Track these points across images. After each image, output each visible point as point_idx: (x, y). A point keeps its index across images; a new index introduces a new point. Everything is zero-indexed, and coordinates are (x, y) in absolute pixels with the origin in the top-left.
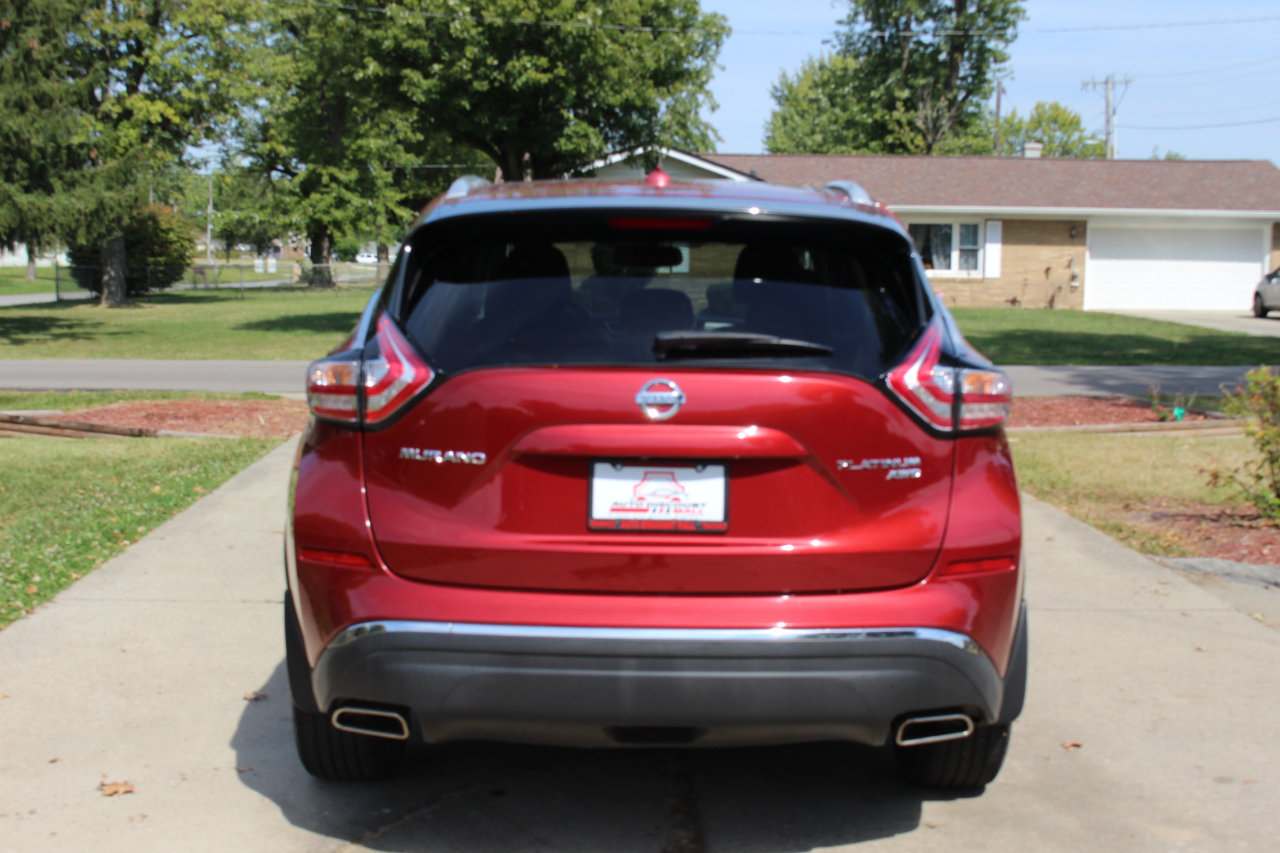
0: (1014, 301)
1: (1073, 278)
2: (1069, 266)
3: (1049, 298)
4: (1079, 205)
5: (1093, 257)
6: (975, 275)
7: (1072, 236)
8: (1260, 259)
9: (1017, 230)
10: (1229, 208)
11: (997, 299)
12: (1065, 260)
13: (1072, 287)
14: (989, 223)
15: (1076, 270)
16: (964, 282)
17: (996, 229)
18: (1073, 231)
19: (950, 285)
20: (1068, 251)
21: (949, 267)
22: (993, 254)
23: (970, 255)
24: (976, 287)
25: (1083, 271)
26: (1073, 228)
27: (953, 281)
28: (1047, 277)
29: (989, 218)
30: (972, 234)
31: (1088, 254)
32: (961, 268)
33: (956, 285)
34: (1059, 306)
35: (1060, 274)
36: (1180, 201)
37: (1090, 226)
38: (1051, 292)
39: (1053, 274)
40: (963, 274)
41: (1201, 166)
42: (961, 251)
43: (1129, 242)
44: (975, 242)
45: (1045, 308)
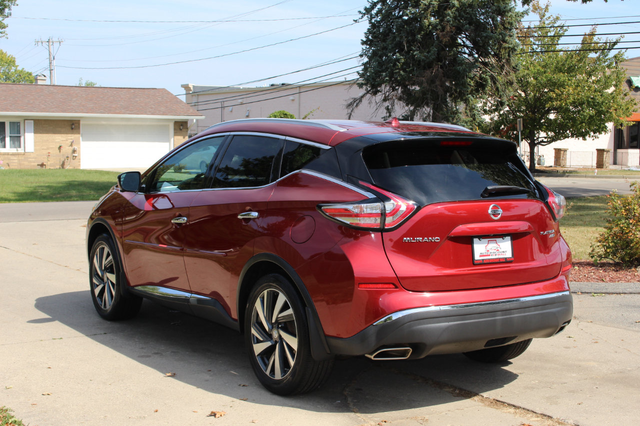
0: (42, 165)
1: (74, 151)
2: (71, 145)
3: (61, 163)
4: (76, 112)
5: (83, 140)
6: (21, 150)
7: (72, 129)
8: (169, 141)
9: (43, 126)
11: (33, 164)
12: (69, 142)
13: (74, 156)
14: (26, 121)
15: (75, 147)
16: (13, 154)
17: (30, 125)
18: (73, 126)
19: (6, 156)
20: (71, 137)
21: (4, 147)
22: (29, 138)
23: (17, 139)
24: (21, 158)
25: (79, 148)
26: (73, 124)
27: (8, 154)
28: (60, 151)
29: (26, 119)
30: (17, 127)
31: (81, 138)
32: (11, 147)
33: (9, 156)
34: (67, 167)
35: (67, 150)
36: (128, 110)
37: (81, 123)
38: (63, 159)
39: (63, 150)
40: (14, 150)
41: (132, 91)
42: (10, 137)
43: (103, 132)
44: (19, 132)
45: (60, 168)
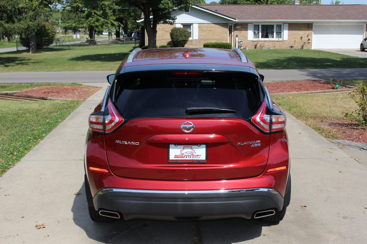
0: (292, 47)
1: (309, 40)
2: (308, 36)
3: (302, 46)
4: (311, 19)
5: (314, 34)
6: (281, 39)
7: (308, 28)
8: (363, 34)
9: (293, 26)
10: (354, 19)
11: (286, 46)
12: (306, 35)
13: (308, 42)
14: (284, 24)
15: (309, 37)
16: (277, 41)
17: (286, 26)
18: (309, 26)
19: (273, 42)
20: (307, 32)
21: (273, 37)
22: (286, 33)
23: (279, 34)
24: (280, 43)
25: (312, 38)
26: (309, 25)
27: (274, 41)
28: (301, 40)
29: (285, 23)
30: (280, 27)
31: (313, 33)
32: (276, 38)
33: (275, 42)
34: (305, 48)
35: (305, 39)
36: (340, 17)
37: (313, 25)
38: (302, 44)
39: (303, 39)
40: (277, 39)
41: (346, 6)
42: (276, 32)
43: (325, 29)
44: (281, 30)
45: (301, 49)
